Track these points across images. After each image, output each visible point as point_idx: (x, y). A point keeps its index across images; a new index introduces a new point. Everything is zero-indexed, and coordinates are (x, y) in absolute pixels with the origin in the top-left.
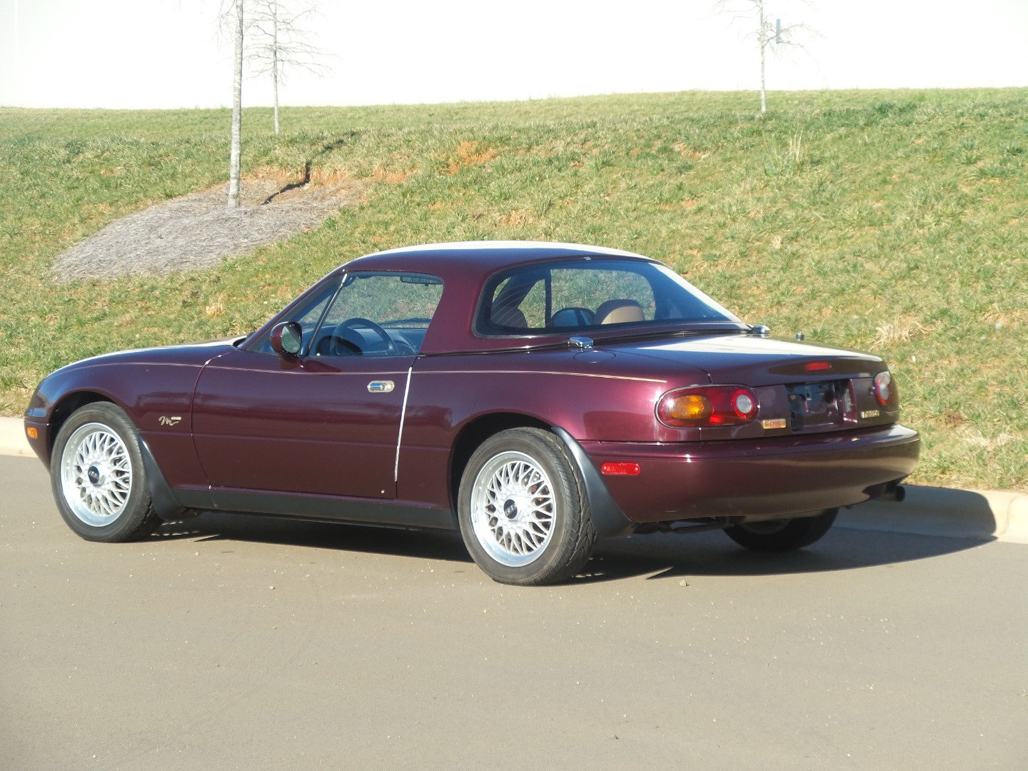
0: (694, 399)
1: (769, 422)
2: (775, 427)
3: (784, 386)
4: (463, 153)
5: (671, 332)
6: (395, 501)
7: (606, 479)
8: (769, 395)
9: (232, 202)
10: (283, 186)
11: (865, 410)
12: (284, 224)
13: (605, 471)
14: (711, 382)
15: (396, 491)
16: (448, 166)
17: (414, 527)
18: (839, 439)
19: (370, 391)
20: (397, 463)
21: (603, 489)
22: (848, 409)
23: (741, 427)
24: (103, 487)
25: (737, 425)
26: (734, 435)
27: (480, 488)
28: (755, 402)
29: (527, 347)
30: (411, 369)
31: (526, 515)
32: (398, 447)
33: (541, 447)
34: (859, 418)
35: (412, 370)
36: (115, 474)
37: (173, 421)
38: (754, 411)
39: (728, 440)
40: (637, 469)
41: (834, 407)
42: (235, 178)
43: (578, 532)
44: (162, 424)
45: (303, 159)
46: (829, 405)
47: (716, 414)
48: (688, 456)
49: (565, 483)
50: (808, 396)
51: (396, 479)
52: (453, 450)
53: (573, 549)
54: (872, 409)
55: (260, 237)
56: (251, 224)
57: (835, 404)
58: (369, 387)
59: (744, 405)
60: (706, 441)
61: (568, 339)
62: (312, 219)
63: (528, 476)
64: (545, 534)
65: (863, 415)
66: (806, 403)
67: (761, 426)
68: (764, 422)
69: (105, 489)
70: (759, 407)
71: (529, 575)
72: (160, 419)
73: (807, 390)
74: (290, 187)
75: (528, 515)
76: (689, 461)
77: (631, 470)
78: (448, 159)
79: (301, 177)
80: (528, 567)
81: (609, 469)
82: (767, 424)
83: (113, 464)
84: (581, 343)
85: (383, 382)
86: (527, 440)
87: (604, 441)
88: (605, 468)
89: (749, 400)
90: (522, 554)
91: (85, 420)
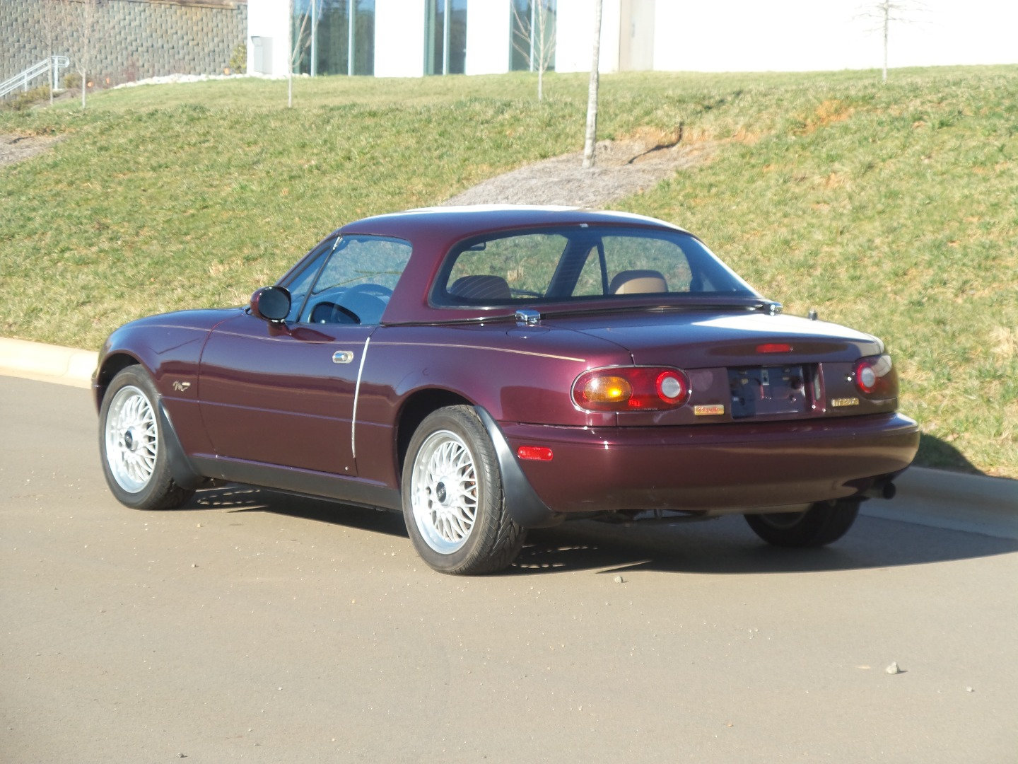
0: (614, 379)
1: (702, 407)
2: (710, 413)
3: (724, 370)
4: (822, 112)
5: (646, 307)
6: (359, 480)
7: (522, 463)
8: (704, 380)
9: (586, 163)
10: (651, 147)
11: (836, 398)
12: (620, 186)
13: (521, 455)
14: (633, 363)
15: (357, 468)
16: (805, 126)
17: (381, 507)
18: (809, 429)
19: (335, 361)
20: (353, 439)
21: (518, 473)
22: (818, 396)
23: (666, 412)
24: (136, 452)
25: (661, 410)
26: (657, 419)
27: (422, 468)
28: (685, 384)
29: (481, 318)
30: (368, 339)
31: (454, 499)
32: (354, 422)
33: (467, 427)
34: (829, 406)
35: (370, 341)
36: (147, 439)
37: (184, 387)
38: (683, 397)
39: (649, 426)
40: (550, 454)
41: (801, 393)
42: (590, 138)
43: (500, 519)
44: (176, 389)
45: (678, 120)
46: (794, 391)
47: (635, 397)
48: (606, 443)
49: (487, 467)
50: (765, 380)
51: (354, 456)
52: (397, 427)
53: (495, 538)
54: (849, 396)
55: (594, 198)
56: (591, 186)
57: (803, 390)
58: (334, 357)
59: (671, 388)
60: (625, 427)
61: (515, 312)
62: (650, 181)
63: (458, 458)
64: (471, 520)
65: (834, 403)
66: (762, 388)
67: (692, 412)
68: (696, 407)
69: (138, 455)
70: (690, 392)
71: (454, 564)
72: (174, 385)
73: (764, 374)
74: (659, 148)
75: (457, 500)
76: (607, 448)
77: (544, 455)
78: (806, 119)
79: (674, 137)
80: (455, 555)
81: (524, 454)
82: (700, 410)
83: (145, 429)
84: (526, 316)
85: (346, 352)
86: (456, 418)
87: (523, 423)
88: (521, 452)
89: (678, 384)
90: (453, 541)
91: (123, 383)
